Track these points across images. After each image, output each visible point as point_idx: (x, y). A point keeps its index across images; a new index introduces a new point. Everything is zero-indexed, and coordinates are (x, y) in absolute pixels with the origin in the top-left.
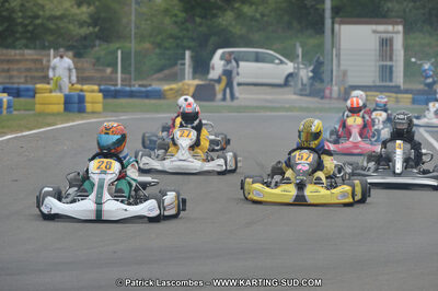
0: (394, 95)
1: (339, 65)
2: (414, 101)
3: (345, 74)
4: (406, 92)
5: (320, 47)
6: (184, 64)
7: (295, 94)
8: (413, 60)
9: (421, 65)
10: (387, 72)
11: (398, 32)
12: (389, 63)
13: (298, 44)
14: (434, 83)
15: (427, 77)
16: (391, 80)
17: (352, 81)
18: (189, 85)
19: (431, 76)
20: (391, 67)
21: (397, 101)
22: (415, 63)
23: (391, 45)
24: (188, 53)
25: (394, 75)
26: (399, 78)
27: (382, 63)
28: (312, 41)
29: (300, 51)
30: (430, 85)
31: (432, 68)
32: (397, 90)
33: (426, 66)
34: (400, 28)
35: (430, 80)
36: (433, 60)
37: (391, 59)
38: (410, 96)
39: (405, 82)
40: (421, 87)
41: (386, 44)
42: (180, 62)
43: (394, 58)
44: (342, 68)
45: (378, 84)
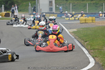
1: (39, 8)
2: (58, 16)
3: (41, 10)
5: (35, 3)
6: (2, 8)
7: (29, 15)
8: (57, 6)
9: (59, 7)
10: (51, 9)
12: (51, 7)
13: (30, 3)
15: (61, 10)
16: (52, 11)
17: (43, 11)
18: (3, 13)
19: (62, 10)
20: (52, 8)
22: (58, 7)
23: (52, 3)
24: (3, 6)
25: (53, 10)
26: (54, 10)
27: (50, 7)
28: (33, 2)
29: (30, 4)
30: (61, 12)
31: (62, 8)
32: (53, 13)
33: (60, 7)
35: (61, 11)
36: (62, 6)
37: (52, 6)
38: (57, 15)
39: (55, 11)
40: (59, 13)
41: (51, 2)
42: (1, 8)
43: (53, 6)
44: (40, 8)
45: (49, 12)
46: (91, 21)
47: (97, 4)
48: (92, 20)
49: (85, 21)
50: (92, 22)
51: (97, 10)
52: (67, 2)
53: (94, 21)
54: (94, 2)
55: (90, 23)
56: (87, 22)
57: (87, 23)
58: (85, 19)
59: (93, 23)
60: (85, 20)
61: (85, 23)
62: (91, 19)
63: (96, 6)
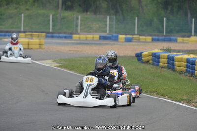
46: (38, 46)
47: (1, 15)
48: (40, 45)
49: (28, 47)
50: (40, 48)
53: (43, 47)
55: (37, 49)
56: (30, 47)
57: (31, 49)
58: (28, 42)
59: (40, 50)
60: (28, 44)
61: (28, 49)
62: (38, 43)
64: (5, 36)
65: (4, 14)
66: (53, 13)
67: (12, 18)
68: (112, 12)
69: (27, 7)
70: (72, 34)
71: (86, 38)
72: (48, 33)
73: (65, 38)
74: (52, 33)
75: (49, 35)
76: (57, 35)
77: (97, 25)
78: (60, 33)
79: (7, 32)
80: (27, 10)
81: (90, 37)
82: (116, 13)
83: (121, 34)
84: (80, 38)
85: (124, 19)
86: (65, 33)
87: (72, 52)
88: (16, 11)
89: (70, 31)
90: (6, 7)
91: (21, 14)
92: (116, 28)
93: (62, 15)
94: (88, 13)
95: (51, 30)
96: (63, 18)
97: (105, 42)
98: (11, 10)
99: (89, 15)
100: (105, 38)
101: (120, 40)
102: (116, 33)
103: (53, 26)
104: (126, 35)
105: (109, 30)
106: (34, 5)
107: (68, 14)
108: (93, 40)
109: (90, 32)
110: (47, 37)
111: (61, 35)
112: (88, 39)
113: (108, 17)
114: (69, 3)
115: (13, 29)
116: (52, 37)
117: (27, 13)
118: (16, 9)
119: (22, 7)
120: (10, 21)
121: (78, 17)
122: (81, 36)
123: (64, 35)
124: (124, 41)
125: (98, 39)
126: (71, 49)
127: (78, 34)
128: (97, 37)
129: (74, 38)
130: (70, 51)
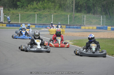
0: (2, 24)
2: (7, 26)
4: (4, 23)
8: (5, 16)
11: (2, 9)
14: (10, 21)
21: (3, 25)
31: (10, 18)
33: (8, 17)
34: (2, 8)
35: (9, 21)
36: (10, 16)
38: (6, 24)
40: (7, 22)
43: (1, 15)
47: (40, 15)
48: (62, 32)
51: (41, 21)
52: (10, 12)
53: (64, 33)
54: (38, 13)
63: (40, 17)
64: (42, 27)
65: (42, 15)
66: (70, 14)
67: (46, 17)
68: (103, 13)
69: (55, 11)
70: (81, 26)
71: (89, 28)
72: (67, 25)
73: (77, 28)
74: (69, 25)
75: (68, 26)
76: (72, 27)
77: (95, 21)
78: (74, 25)
79: (44, 25)
80: (55, 12)
81: (91, 27)
82: (106, 14)
83: (109, 26)
84: (85, 28)
85: (110, 17)
86: (76, 25)
87: (81, 36)
88: (48, 13)
89: (80, 24)
90: (43, 11)
91: (51, 15)
92: (106, 22)
93: (75, 15)
94: (90, 14)
95: (69, 24)
96: (76, 17)
97: (100, 30)
98: (46, 12)
99: (90, 15)
100: (100, 28)
101: (108, 29)
102: (106, 25)
103: (69, 21)
104: (112, 26)
105: (102, 24)
106: (59, 10)
107: (78, 14)
108: (93, 29)
109: (91, 25)
110: (66, 27)
111: (74, 26)
112: (90, 29)
113: (102, 16)
114: (79, 9)
115: (47, 24)
116: (69, 28)
117: (55, 14)
118: (49, 12)
119: (52, 11)
120: (46, 18)
121: (84, 16)
122: (86, 27)
123: (77, 27)
124: (110, 29)
125: (96, 29)
126: (80, 34)
127: (84, 26)
128: (95, 27)
129: (82, 28)
130: (79, 35)
